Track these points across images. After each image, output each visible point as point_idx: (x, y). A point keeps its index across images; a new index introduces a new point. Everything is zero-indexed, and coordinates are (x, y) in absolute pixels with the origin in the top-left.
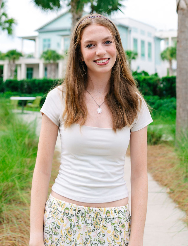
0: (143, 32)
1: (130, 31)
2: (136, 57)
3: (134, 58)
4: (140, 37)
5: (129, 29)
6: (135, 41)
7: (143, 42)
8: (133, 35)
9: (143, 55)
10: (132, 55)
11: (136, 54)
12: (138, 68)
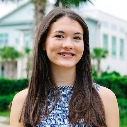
0: (114, 27)
1: (100, 25)
2: (106, 55)
3: (104, 57)
4: (111, 33)
5: (98, 23)
6: (105, 37)
7: (114, 39)
8: (103, 30)
9: (114, 53)
10: (102, 54)
11: (106, 52)
12: (108, 68)
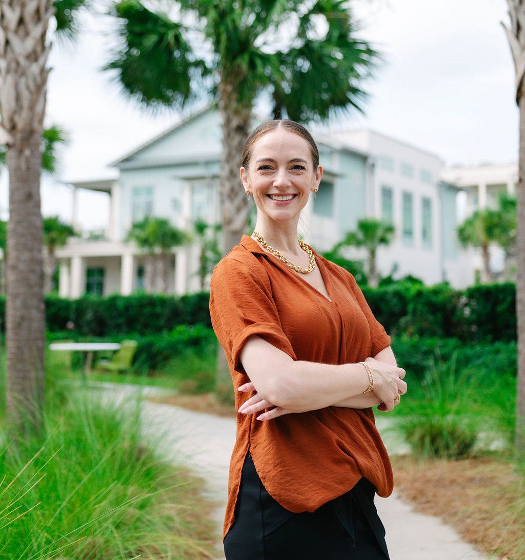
0: (407, 170)
1: (373, 166)
2: (389, 236)
3: (383, 240)
4: (399, 183)
5: (370, 161)
6: (387, 193)
7: (407, 198)
8: (382, 177)
9: (408, 233)
10: (380, 233)
11: (390, 229)
12: (395, 268)
